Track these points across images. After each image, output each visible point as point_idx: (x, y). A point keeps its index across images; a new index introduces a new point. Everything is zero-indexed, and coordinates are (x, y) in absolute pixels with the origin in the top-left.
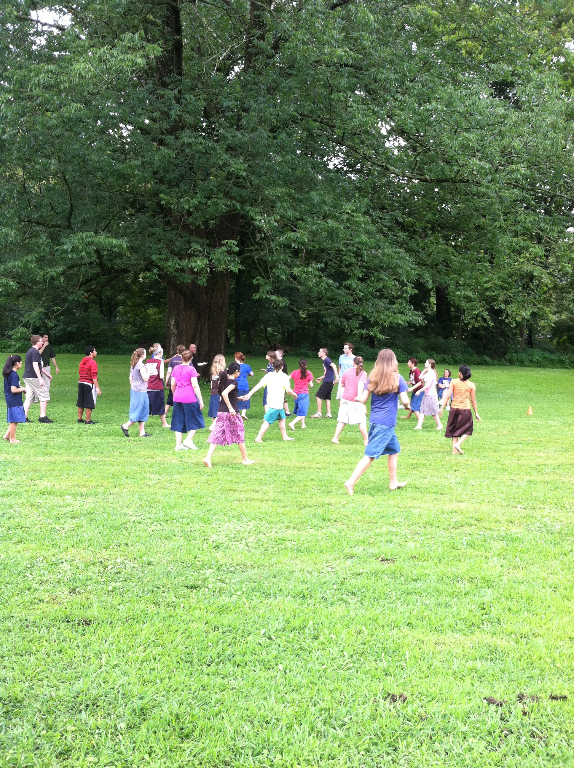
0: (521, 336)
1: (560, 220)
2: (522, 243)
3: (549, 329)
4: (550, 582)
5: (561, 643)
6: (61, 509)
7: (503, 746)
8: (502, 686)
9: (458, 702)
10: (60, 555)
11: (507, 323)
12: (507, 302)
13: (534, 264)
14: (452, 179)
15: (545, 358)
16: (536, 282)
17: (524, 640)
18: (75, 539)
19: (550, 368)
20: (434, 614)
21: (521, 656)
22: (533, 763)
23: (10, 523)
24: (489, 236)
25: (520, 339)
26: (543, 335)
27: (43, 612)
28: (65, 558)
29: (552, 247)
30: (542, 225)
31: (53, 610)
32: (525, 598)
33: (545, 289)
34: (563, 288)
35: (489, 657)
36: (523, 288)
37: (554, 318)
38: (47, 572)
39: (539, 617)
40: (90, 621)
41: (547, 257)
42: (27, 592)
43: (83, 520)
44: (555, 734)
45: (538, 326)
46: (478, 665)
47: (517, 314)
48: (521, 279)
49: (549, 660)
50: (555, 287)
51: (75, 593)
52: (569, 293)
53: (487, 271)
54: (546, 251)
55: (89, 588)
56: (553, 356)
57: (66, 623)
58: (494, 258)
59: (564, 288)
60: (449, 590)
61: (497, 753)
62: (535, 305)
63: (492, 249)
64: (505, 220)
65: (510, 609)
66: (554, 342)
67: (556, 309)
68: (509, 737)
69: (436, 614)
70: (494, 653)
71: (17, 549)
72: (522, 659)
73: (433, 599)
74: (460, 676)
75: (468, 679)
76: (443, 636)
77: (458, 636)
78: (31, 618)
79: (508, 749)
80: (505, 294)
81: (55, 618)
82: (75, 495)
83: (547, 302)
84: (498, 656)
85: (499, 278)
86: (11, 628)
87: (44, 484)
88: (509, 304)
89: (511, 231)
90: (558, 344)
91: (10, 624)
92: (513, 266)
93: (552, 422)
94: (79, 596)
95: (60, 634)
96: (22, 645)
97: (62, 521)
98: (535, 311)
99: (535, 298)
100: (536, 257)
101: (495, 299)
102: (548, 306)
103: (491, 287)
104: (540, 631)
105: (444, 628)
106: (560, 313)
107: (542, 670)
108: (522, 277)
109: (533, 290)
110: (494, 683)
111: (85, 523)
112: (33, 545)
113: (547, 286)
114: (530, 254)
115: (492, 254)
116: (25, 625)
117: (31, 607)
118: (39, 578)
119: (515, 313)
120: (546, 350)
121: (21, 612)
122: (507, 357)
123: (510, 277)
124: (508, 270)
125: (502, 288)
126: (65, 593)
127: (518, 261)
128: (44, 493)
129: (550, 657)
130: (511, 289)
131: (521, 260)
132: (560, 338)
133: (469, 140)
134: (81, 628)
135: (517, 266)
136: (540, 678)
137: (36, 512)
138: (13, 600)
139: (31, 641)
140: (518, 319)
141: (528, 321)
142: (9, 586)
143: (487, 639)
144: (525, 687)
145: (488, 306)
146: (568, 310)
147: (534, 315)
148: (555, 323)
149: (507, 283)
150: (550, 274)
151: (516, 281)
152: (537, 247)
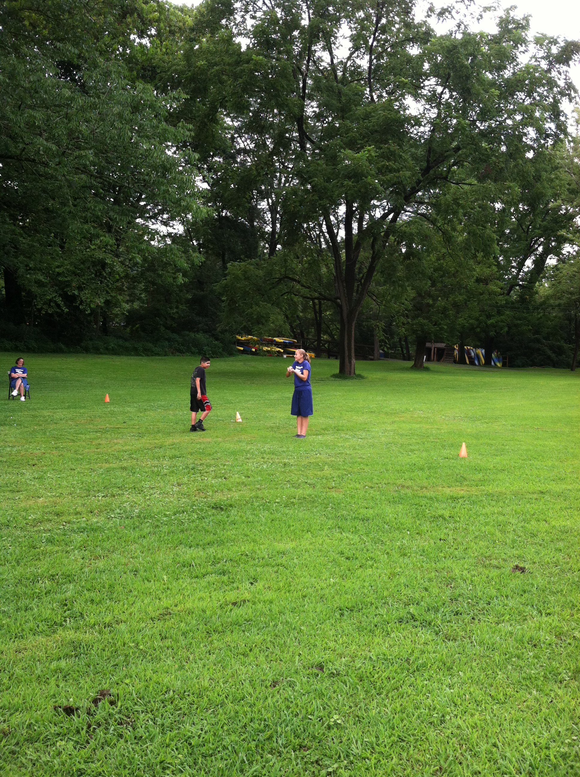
0: (96, 323)
1: (129, 211)
2: (92, 231)
3: (122, 317)
4: (130, 566)
5: (143, 625)
7: (92, 742)
8: (88, 680)
9: (43, 707)
12: (80, 289)
13: (105, 252)
14: (17, 156)
15: (119, 346)
16: (108, 270)
17: (107, 630)
19: (125, 355)
20: (13, 621)
21: (106, 646)
22: (122, 750)
24: (59, 220)
25: (95, 326)
26: (117, 323)
29: (122, 236)
30: (111, 214)
32: (107, 586)
33: (117, 277)
34: (134, 277)
35: (73, 653)
36: (96, 275)
37: (127, 306)
39: (121, 603)
41: (118, 245)
44: (142, 716)
45: (112, 314)
46: (63, 664)
47: (91, 301)
48: (93, 266)
49: (132, 645)
50: (127, 276)
52: (140, 282)
53: (58, 256)
54: (117, 240)
56: (127, 344)
58: (65, 243)
59: (135, 277)
60: (29, 592)
61: (86, 750)
62: (107, 292)
63: (63, 234)
64: (75, 206)
65: (92, 601)
66: (128, 330)
67: (128, 298)
68: (97, 731)
69: (16, 619)
70: (78, 649)
72: (107, 649)
73: (12, 604)
74: (44, 680)
75: (52, 681)
76: (24, 641)
77: (41, 639)
79: (97, 742)
80: (78, 280)
83: (120, 290)
84: (82, 651)
85: (71, 263)
88: (82, 290)
89: (81, 217)
90: (132, 332)
92: (84, 252)
93: (129, 409)
98: (108, 298)
99: (108, 286)
100: (107, 245)
101: (68, 284)
102: (120, 295)
103: (63, 272)
104: (123, 617)
105: (24, 633)
106: (132, 301)
107: (126, 656)
108: (94, 264)
109: (105, 278)
110: (80, 679)
113: (119, 275)
114: (101, 242)
115: (63, 240)
119: (89, 300)
120: (120, 337)
122: (82, 344)
123: (83, 263)
124: (80, 256)
125: (76, 274)
127: (89, 247)
129: (133, 642)
130: (84, 275)
131: (93, 247)
132: (133, 326)
133: (35, 118)
135: (88, 252)
136: (125, 664)
140: (92, 306)
141: (102, 308)
143: (71, 635)
144: (111, 676)
145: (60, 292)
146: (139, 299)
147: (107, 302)
148: (128, 311)
149: (79, 269)
150: (121, 262)
151: (89, 268)
152: (107, 236)
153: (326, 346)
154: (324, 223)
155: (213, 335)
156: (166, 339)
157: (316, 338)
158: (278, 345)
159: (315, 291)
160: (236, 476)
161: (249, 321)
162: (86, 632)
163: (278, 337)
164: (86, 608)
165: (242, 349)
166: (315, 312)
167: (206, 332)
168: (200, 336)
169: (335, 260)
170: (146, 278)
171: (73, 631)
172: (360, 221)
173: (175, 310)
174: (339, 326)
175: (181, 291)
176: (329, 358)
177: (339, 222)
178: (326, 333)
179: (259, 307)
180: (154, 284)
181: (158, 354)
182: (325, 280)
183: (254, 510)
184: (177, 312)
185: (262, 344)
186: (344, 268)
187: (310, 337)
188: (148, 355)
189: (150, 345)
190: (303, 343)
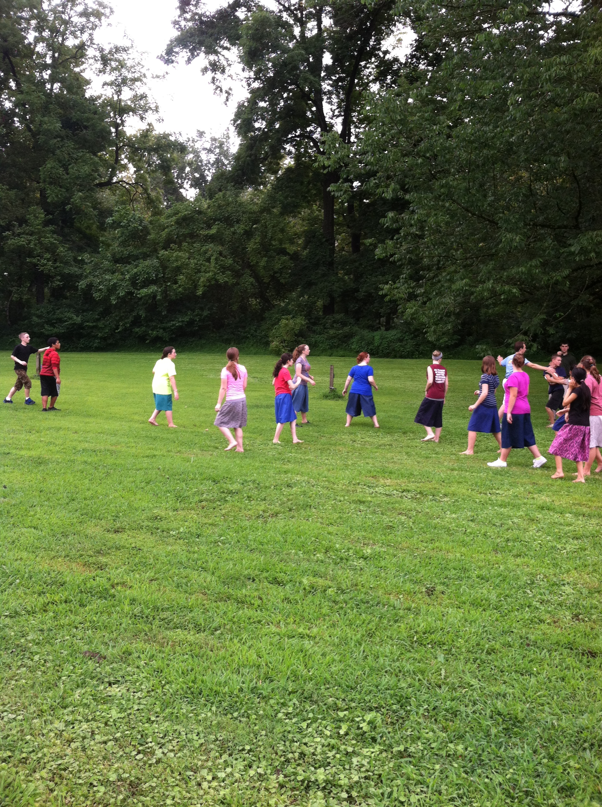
6: (562, 527)
10: (562, 576)
18: (578, 562)
23: (509, 534)
27: (544, 634)
28: (567, 580)
31: (555, 633)
38: (547, 592)
40: (595, 653)
42: (527, 609)
43: (586, 543)
51: (578, 620)
55: (594, 617)
57: (569, 651)
71: (516, 563)
78: (532, 637)
81: (557, 643)
82: (577, 515)
86: (511, 643)
87: (543, 499)
91: (510, 639)
94: (582, 623)
95: (563, 660)
96: (523, 664)
97: (564, 541)
111: (588, 546)
112: (533, 561)
116: (526, 643)
117: (531, 626)
118: (539, 596)
121: (521, 629)
126: (568, 618)
128: (542, 508)
134: (585, 659)
137: (535, 527)
138: (512, 614)
139: (531, 661)
142: (509, 600)
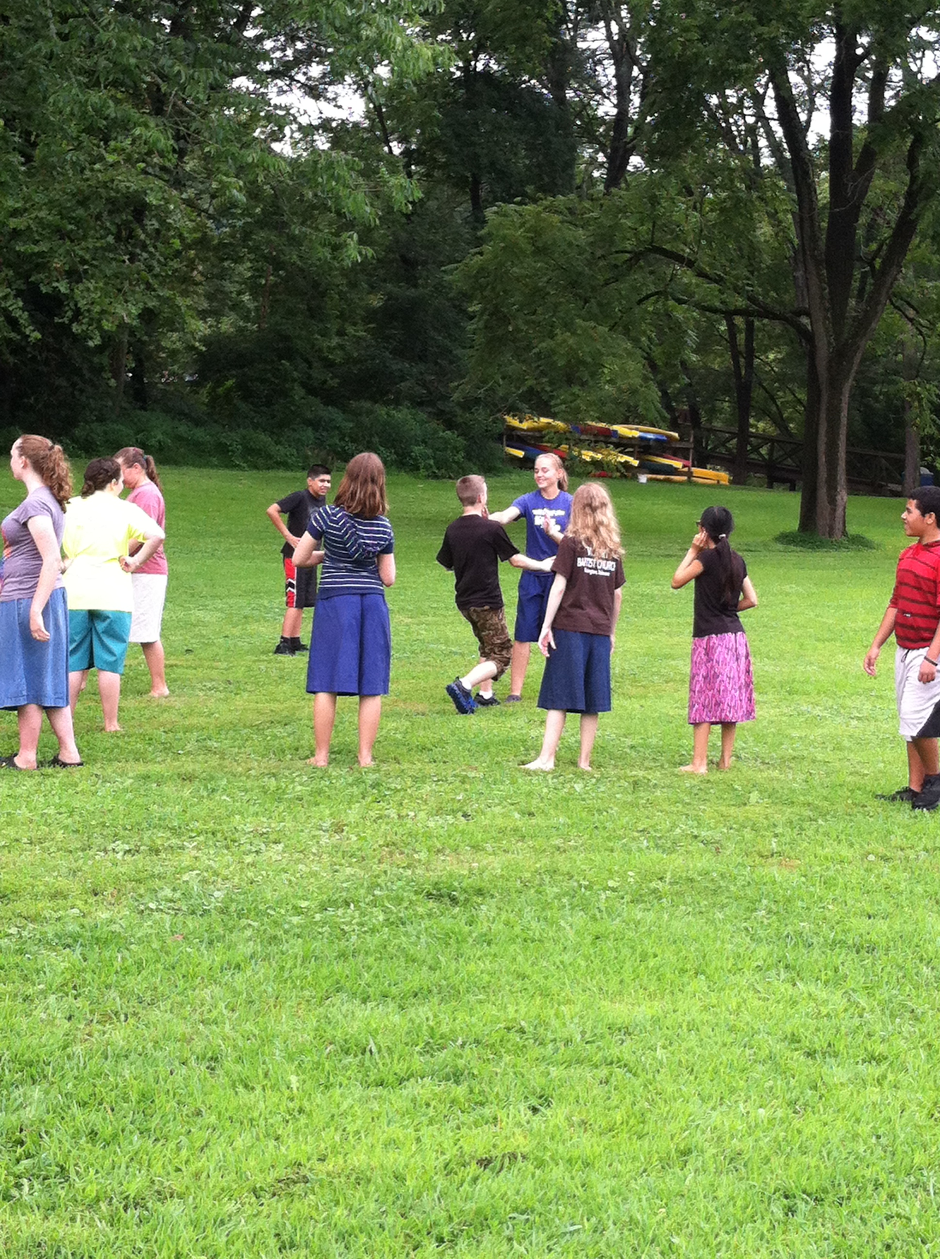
0: (116, 375)
1: (214, 53)
2: (112, 110)
3: (185, 358)
11: (75, 338)
12: (74, 275)
13: (144, 172)
15: (179, 438)
16: (153, 224)
19: (194, 465)
24: (19, 78)
25: (113, 383)
26: (172, 374)
29: (194, 126)
30: (165, 61)
33: (177, 244)
34: (222, 245)
36: (118, 238)
37: (201, 328)
41: (181, 153)
45: (160, 348)
47: (103, 312)
48: (110, 212)
50: (203, 242)
52: (238, 260)
53: (14, 178)
54: (178, 137)
56: (200, 434)
58: (34, 145)
59: (225, 245)
62: (149, 287)
63: (29, 117)
64: (64, 37)
66: (204, 395)
67: (205, 305)
80: (68, 252)
83: (184, 281)
85: (51, 204)
88: (79, 281)
89: (82, 71)
90: (214, 399)
92: (88, 173)
93: (201, 614)
98: (150, 304)
99: (150, 269)
100: (149, 153)
101: (40, 263)
102: (185, 294)
103: (29, 228)
106: (217, 314)
108: (114, 206)
109: (144, 247)
113: (181, 236)
114: (133, 143)
115: (29, 134)
119: (97, 309)
120: (182, 415)
122: (77, 432)
123: (83, 202)
124: (75, 183)
125: (63, 235)
127: (101, 159)
130: (85, 237)
131: (111, 158)
132: (219, 383)
135: (98, 173)
140: (107, 325)
141: (132, 332)
145: (20, 284)
146: (236, 307)
147: (148, 316)
148: (204, 340)
149: (71, 220)
150: (189, 203)
151: (98, 217)
152: (152, 124)
153: (764, 451)
154: (771, 92)
155: (440, 415)
156: (309, 423)
157: (735, 429)
158: (623, 444)
159: (737, 290)
160: (497, 810)
161: (543, 374)
162: (73, 1219)
163: (625, 422)
164: (74, 1152)
165: (520, 454)
166: (735, 357)
167: (421, 404)
168: (402, 415)
169: (800, 203)
170: (257, 248)
171: (39, 1215)
172: (877, 88)
173: (335, 341)
174: (802, 396)
175: (353, 285)
176: (770, 486)
177: (813, 90)
178: (764, 413)
179: (574, 333)
180: (278, 264)
181: (284, 465)
182: (767, 260)
183: (546, 906)
184: (341, 347)
185: (578, 443)
186: (824, 225)
187: (717, 424)
188: (256, 467)
189: (263, 438)
190: (698, 441)
